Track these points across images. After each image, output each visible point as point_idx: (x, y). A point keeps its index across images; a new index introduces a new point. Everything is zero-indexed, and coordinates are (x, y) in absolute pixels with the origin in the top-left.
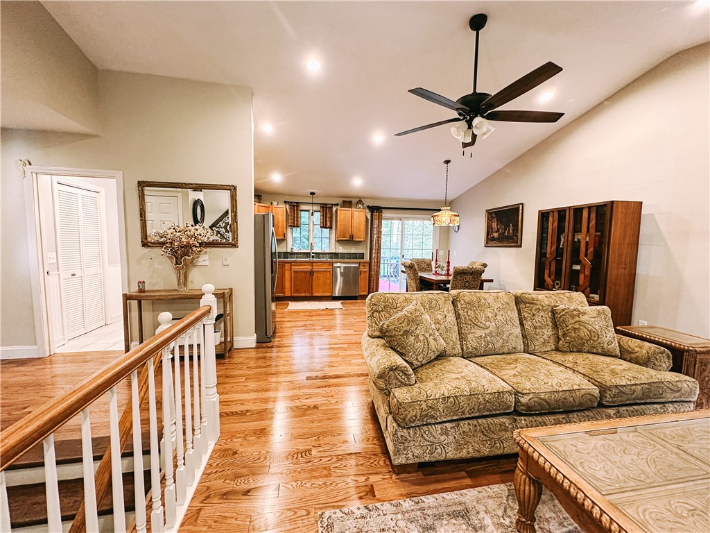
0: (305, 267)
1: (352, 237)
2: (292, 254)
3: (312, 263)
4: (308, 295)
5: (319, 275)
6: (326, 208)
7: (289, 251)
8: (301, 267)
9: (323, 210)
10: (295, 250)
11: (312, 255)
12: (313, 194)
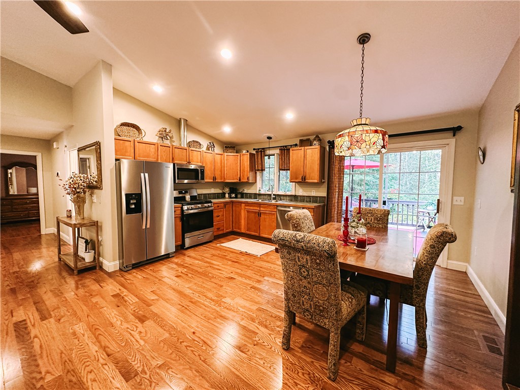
0: (255, 208)
1: (304, 178)
2: (260, 195)
3: (259, 205)
4: (257, 234)
5: (266, 217)
6: (284, 150)
7: (258, 192)
8: (251, 208)
9: (282, 153)
10: (262, 192)
11: (272, 196)
12: (269, 138)
